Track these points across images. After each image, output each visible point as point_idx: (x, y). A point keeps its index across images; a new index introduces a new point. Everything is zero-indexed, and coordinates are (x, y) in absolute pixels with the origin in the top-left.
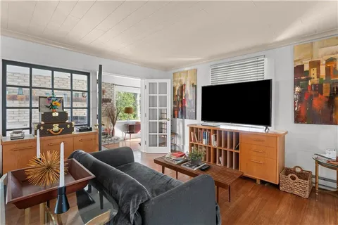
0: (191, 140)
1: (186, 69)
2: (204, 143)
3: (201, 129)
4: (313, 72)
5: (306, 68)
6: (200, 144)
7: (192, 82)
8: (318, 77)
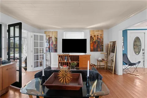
0: (59, 61)
1: (52, 30)
2: (65, 61)
3: (64, 56)
4: (94, 38)
5: (93, 37)
6: (64, 62)
7: (55, 36)
8: (95, 39)
